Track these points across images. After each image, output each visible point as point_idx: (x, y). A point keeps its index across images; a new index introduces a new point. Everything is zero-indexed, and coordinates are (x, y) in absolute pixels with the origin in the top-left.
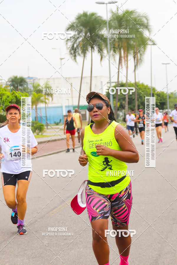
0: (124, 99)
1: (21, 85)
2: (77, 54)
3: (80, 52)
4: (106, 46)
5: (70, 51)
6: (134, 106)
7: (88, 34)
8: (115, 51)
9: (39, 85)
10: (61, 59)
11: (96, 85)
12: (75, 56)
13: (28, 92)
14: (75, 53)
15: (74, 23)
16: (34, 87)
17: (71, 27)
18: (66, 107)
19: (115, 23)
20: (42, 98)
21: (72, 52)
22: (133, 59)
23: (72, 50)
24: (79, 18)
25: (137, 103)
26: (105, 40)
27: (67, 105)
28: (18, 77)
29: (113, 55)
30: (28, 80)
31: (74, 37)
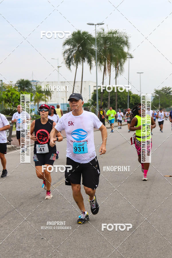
0: (107, 99)
1: (27, 87)
2: (71, 64)
3: (74, 62)
5: (66, 61)
6: (115, 105)
7: (81, 48)
8: (101, 62)
9: (41, 87)
10: (59, 67)
11: (85, 88)
13: (32, 92)
14: (70, 62)
15: (70, 39)
16: (37, 88)
17: (68, 42)
20: (43, 97)
21: (68, 62)
22: (114, 69)
23: (67, 60)
24: (74, 35)
25: (117, 103)
26: (93, 52)
27: (62, 103)
28: (25, 80)
29: (99, 65)
30: (32, 83)
31: (69, 50)
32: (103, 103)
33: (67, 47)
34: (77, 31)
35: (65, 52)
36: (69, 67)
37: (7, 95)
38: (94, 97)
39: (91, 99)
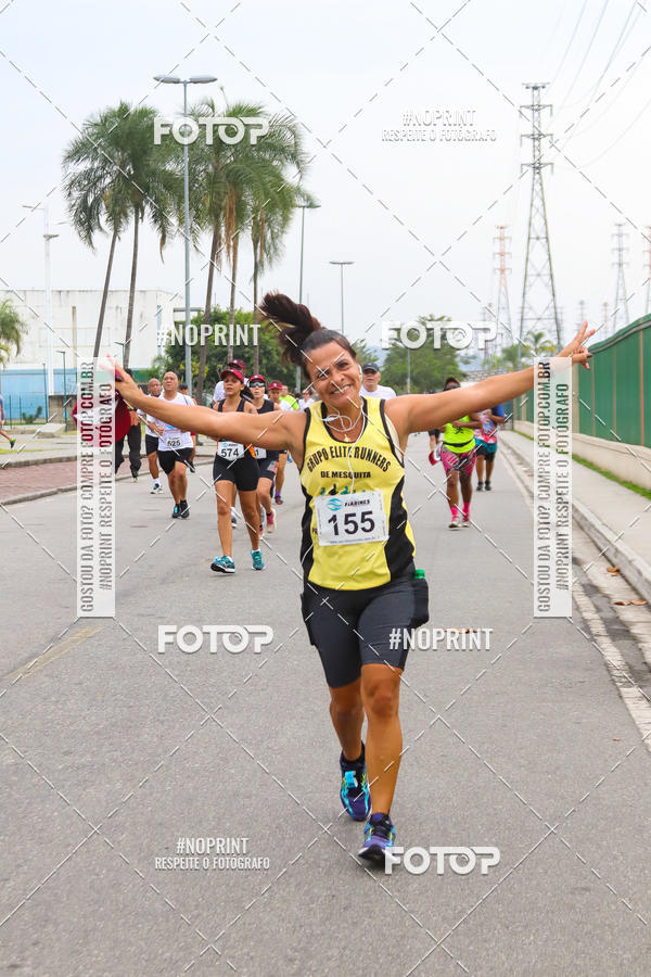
0: (222, 357)
2: (93, 225)
3: (104, 218)
5: (75, 215)
7: (130, 168)
10: (50, 237)
12: (90, 229)
14: (88, 220)
17: (78, 152)
18: (56, 373)
21: (82, 216)
22: (250, 244)
23: (81, 212)
26: (172, 183)
27: (60, 366)
31: (87, 174)
32: (207, 369)
33: (84, 166)
34: (116, 106)
35: (71, 185)
36: (89, 237)
39: (163, 354)
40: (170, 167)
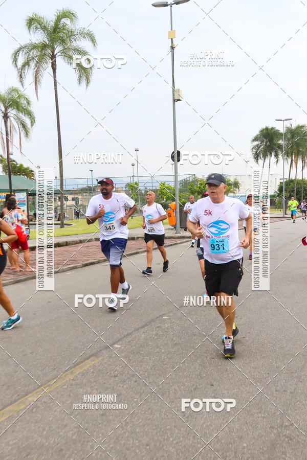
0: (293, 191)
2: (259, 158)
3: (261, 156)
4: (282, 153)
6: (301, 197)
7: (268, 143)
8: (288, 156)
9: (230, 180)
11: (271, 181)
12: (258, 159)
14: (257, 157)
15: (258, 135)
17: (256, 139)
19: (289, 136)
20: (232, 190)
22: (301, 162)
23: (255, 155)
24: (262, 131)
25: (302, 194)
26: (280, 147)
29: (286, 159)
31: (257, 145)
32: (289, 195)
33: (256, 143)
34: (265, 127)
35: (252, 149)
36: (257, 161)
37: (200, 188)
38: (281, 189)
39: (277, 191)
40: (280, 142)
